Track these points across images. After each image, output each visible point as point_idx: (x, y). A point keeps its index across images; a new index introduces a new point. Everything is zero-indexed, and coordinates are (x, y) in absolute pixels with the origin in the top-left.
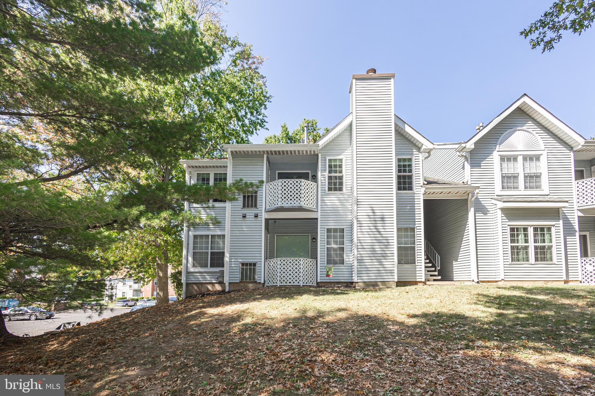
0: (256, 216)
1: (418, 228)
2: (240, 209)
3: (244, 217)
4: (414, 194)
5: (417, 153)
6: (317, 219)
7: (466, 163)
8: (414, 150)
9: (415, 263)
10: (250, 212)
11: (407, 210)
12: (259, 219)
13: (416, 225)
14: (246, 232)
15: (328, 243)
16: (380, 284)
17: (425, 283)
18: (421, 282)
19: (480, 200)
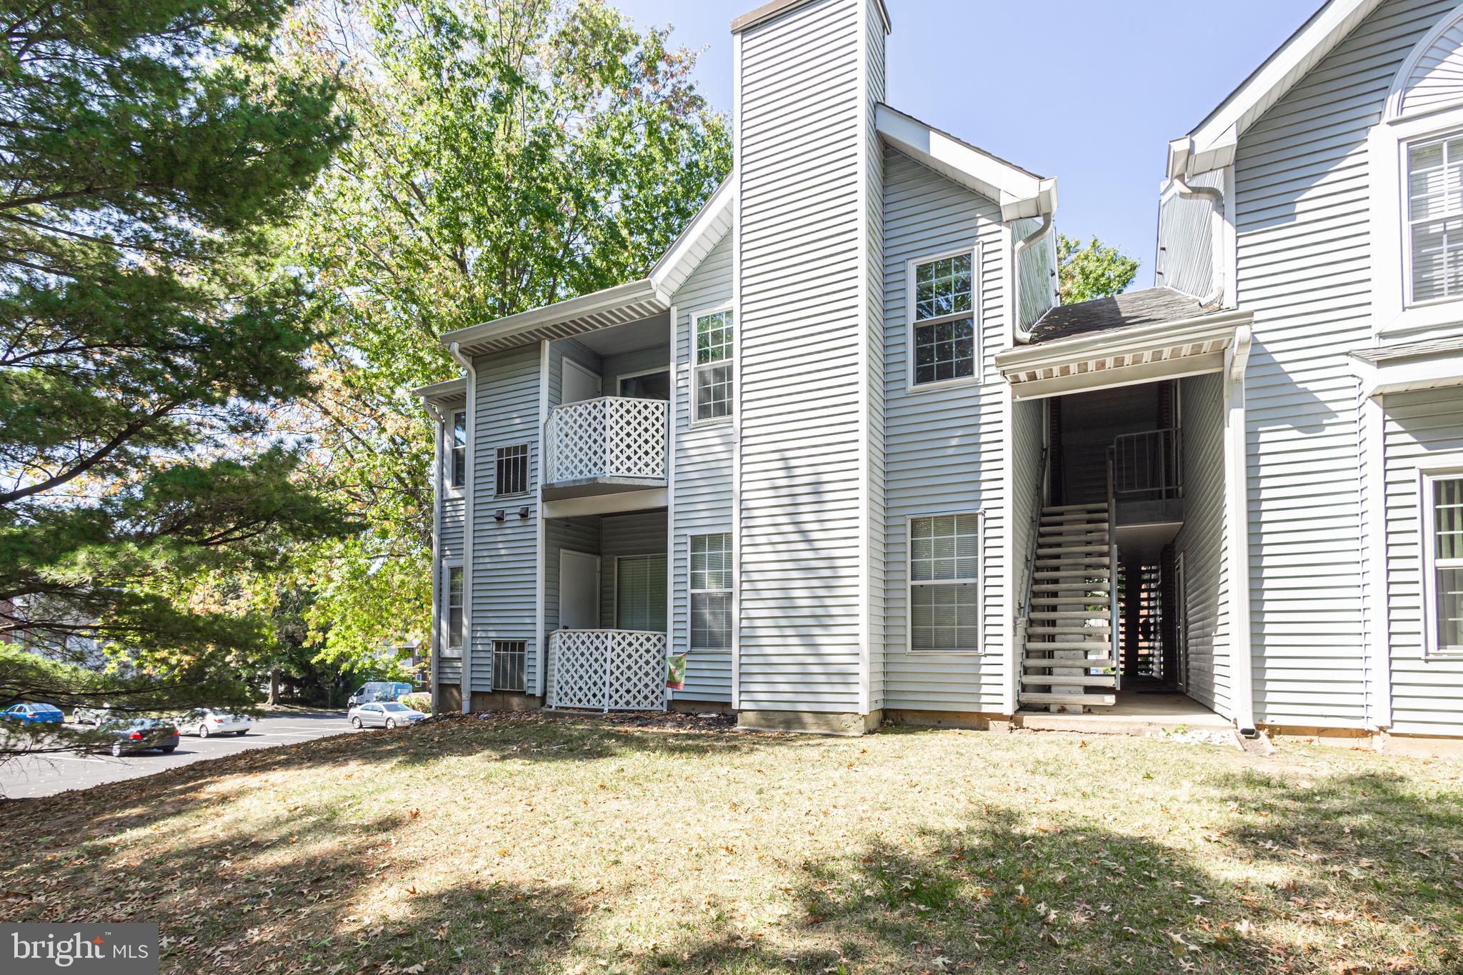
0: (524, 515)
1: (989, 514)
2: (491, 499)
3: (500, 519)
4: (976, 386)
5: (995, 227)
6: (665, 509)
7: (1216, 217)
8: (982, 221)
9: (975, 647)
10: (512, 505)
11: (951, 451)
12: (531, 522)
13: (985, 505)
14: (505, 559)
15: (696, 581)
16: (808, 719)
17: (1015, 721)
18: (1000, 717)
19: (1286, 368)
